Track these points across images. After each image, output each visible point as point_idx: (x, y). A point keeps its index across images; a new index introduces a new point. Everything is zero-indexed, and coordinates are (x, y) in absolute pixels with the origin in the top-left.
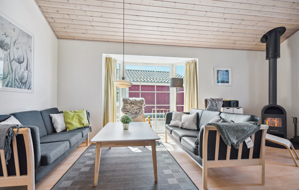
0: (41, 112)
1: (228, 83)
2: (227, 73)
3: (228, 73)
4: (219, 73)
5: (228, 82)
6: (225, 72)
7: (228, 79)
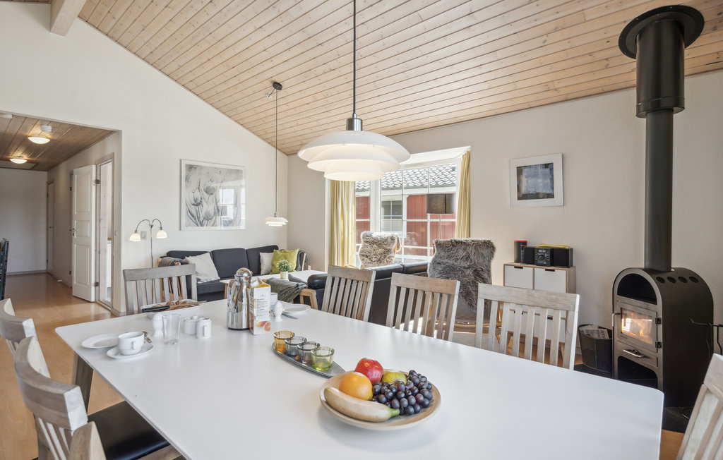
0: (247, 251)
1: (553, 197)
2: (547, 170)
3: (552, 170)
4: (524, 174)
5: (551, 196)
6: (540, 170)
7: (553, 188)
